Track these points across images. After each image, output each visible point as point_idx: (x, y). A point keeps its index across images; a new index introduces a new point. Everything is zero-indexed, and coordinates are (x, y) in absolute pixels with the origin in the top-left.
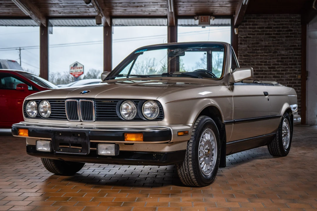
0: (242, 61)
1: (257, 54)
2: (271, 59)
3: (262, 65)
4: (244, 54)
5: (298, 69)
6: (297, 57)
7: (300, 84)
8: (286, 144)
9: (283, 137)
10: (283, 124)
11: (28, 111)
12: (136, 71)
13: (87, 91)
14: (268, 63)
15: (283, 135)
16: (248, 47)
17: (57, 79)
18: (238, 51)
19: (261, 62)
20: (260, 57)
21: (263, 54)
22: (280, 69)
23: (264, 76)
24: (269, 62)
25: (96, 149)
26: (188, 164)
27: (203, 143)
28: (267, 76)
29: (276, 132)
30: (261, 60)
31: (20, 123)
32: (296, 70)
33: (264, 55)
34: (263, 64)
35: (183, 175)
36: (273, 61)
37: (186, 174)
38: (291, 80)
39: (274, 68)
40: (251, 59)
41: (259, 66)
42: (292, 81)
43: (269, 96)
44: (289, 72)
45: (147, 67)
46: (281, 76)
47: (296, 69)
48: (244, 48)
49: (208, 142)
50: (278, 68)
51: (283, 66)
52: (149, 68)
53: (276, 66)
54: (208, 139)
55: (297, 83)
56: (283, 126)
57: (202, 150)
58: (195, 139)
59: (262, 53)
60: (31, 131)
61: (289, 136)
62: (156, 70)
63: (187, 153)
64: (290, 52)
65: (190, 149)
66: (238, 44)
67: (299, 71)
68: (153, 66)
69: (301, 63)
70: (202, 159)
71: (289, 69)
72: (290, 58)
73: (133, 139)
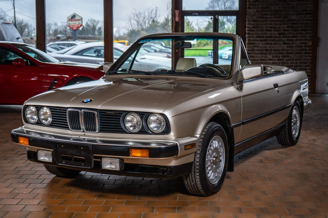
0: (251, 26)
1: (266, 19)
2: (281, 25)
3: (271, 30)
4: (253, 19)
5: (308, 36)
6: (309, 22)
7: (311, 51)
8: (296, 132)
9: (293, 126)
10: (293, 112)
11: (28, 116)
12: (137, 23)
13: (89, 100)
14: (277, 29)
15: (292, 124)
16: (257, 11)
17: (54, 29)
18: (247, 16)
19: (271, 27)
20: (270, 22)
21: (272, 19)
22: (291, 35)
23: (273, 42)
24: (279, 28)
25: (100, 160)
26: (194, 176)
27: (210, 151)
28: (276, 42)
29: (285, 122)
30: (270, 26)
31: (19, 129)
33: (273, 21)
34: (273, 29)
35: (190, 185)
36: (283, 27)
37: (192, 185)
38: (302, 46)
39: (284, 34)
40: (260, 25)
41: (268, 32)
42: (302, 48)
43: (279, 88)
44: (299, 38)
45: (149, 18)
46: (291, 43)
47: (307, 35)
48: (253, 12)
49: (216, 150)
50: (288, 34)
51: (294, 32)
52: (151, 20)
53: (286, 32)
54: (216, 146)
55: (308, 50)
56: (293, 115)
57: (210, 158)
58: (203, 150)
59: (272, 18)
60: (32, 140)
61: (298, 124)
62: (158, 21)
63: (195, 164)
64: (301, 17)
65: (198, 160)
66: (247, 9)
67: (310, 37)
68: (156, 17)
69: (312, 28)
70: (209, 168)
71: (299, 35)
72: (301, 24)
73: (139, 155)
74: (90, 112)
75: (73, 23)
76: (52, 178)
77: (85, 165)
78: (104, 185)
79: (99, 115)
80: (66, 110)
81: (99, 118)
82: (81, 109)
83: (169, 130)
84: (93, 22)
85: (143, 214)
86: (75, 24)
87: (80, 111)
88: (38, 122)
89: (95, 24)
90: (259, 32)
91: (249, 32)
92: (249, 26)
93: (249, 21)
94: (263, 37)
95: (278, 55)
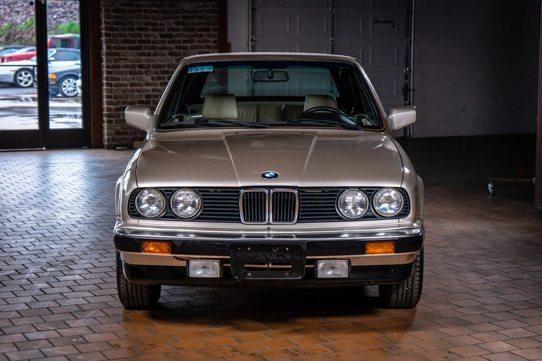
0: (111, 20)
1: (137, 8)
2: (164, 19)
3: (147, 30)
4: (114, 8)
5: (212, 40)
6: (212, 15)
14: (159, 27)
18: (103, 2)
19: (146, 24)
20: (145, 14)
21: (148, 9)
22: (182, 39)
23: (152, 52)
24: (161, 24)
28: (158, 51)
30: (145, 21)
32: (209, 42)
33: (151, 11)
34: (150, 27)
36: (168, 22)
39: (170, 36)
40: (127, 19)
41: (143, 33)
44: (197, 44)
46: (184, 53)
47: (209, 39)
50: (177, 36)
51: (186, 33)
53: (174, 33)
59: (148, 6)
64: (199, 6)
67: (214, 42)
69: (217, 27)
71: (197, 39)
72: (199, 18)
90: (127, 33)
91: (108, 32)
92: (107, 20)
93: (106, 10)
94: (134, 42)
95: (161, 75)
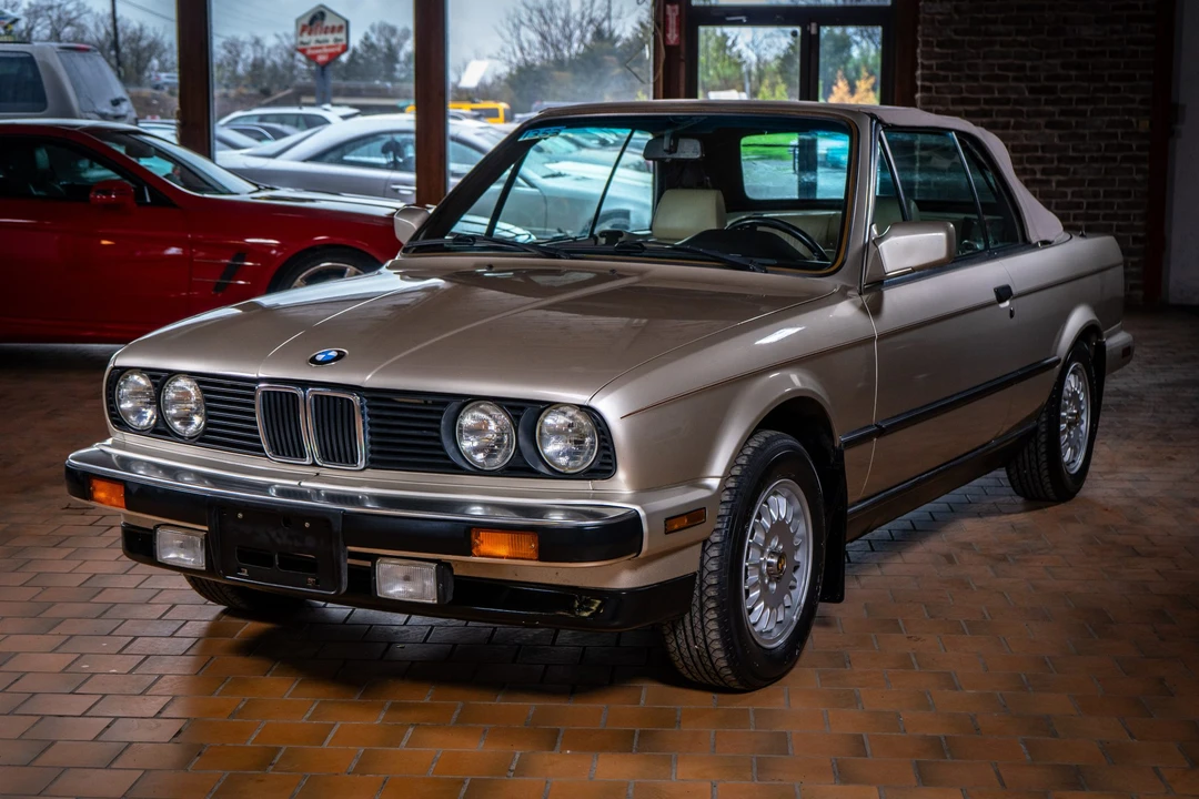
0: (934, 62)
1: (986, 38)
2: (1040, 57)
3: (1005, 78)
4: (940, 39)
5: (1138, 97)
6: (1140, 48)
7: (1146, 154)
8: (1075, 455)
9: (1064, 431)
10: (1066, 382)
11: (122, 406)
12: (540, 38)
13: (334, 354)
14: (1028, 73)
15: (1064, 426)
16: (957, 9)
18: (920, 28)
19: (1001, 67)
20: (1001, 49)
21: (1009, 39)
22: (1075, 96)
23: (1012, 121)
24: (1033, 68)
26: (702, 620)
27: (760, 536)
28: (1024, 120)
29: (1038, 420)
30: (1002, 62)
31: (95, 448)
32: (1133, 101)
33: (1014, 43)
34: (1011, 74)
35: (686, 654)
36: (1049, 64)
37: (695, 654)
38: (1115, 136)
39: (1052, 90)
40: (965, 58)
41: (995, 85)
42: (1115, 142)
43: (1015, 301)
44: (1106, 105)
45: (585, 23)
46: (1077, 123)
47: (1132, 96)
48: (941, 14)
49: (780, 527)
50: (1064, 90)
51: (1085, 84)
52: (592, 28)
53: (1060, 85)
54: (779, 516)
55: (1134, 147)
56: (1065, 393)
57: (757, 559)
58: (731, 532)
59: (1009, 34)
60: (135, 489)
61: (1084, 427)
62: (617, 33)
63: (702, 581)
64: (1113, 32)
65: (712, 565)
67: (1143, 101)
68: (608, 17)
69: (1152, 72)
70: (755, 594)
71: (1106, 96)
72: (1113, 54)
73: (503, 551)
74: (334, 397)
75: (318, 41)
76: (211, 617)
77: (317, 582)
78: (390, 644)
79: (366, 409)
80: (253, 389)
81: (367, 419)
82: (304, 384)
83: (610, 464)
84: (387, 33)
85: (517, 756)
86: (324, 45)
87: (300, 392)
88: (159, 428)
89: (394, 41)
90: (963, 86)
91: (927, 84)
92: (926, 63)
93: (926, 43)
94: (976, 102)
95: (1028, 166)
